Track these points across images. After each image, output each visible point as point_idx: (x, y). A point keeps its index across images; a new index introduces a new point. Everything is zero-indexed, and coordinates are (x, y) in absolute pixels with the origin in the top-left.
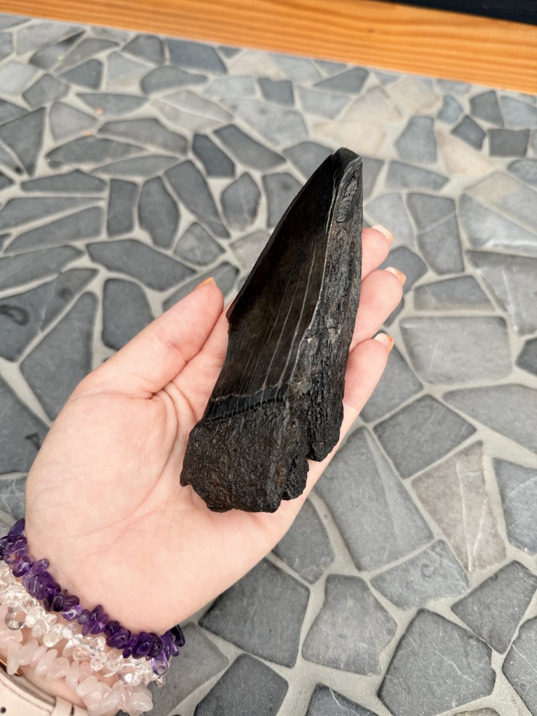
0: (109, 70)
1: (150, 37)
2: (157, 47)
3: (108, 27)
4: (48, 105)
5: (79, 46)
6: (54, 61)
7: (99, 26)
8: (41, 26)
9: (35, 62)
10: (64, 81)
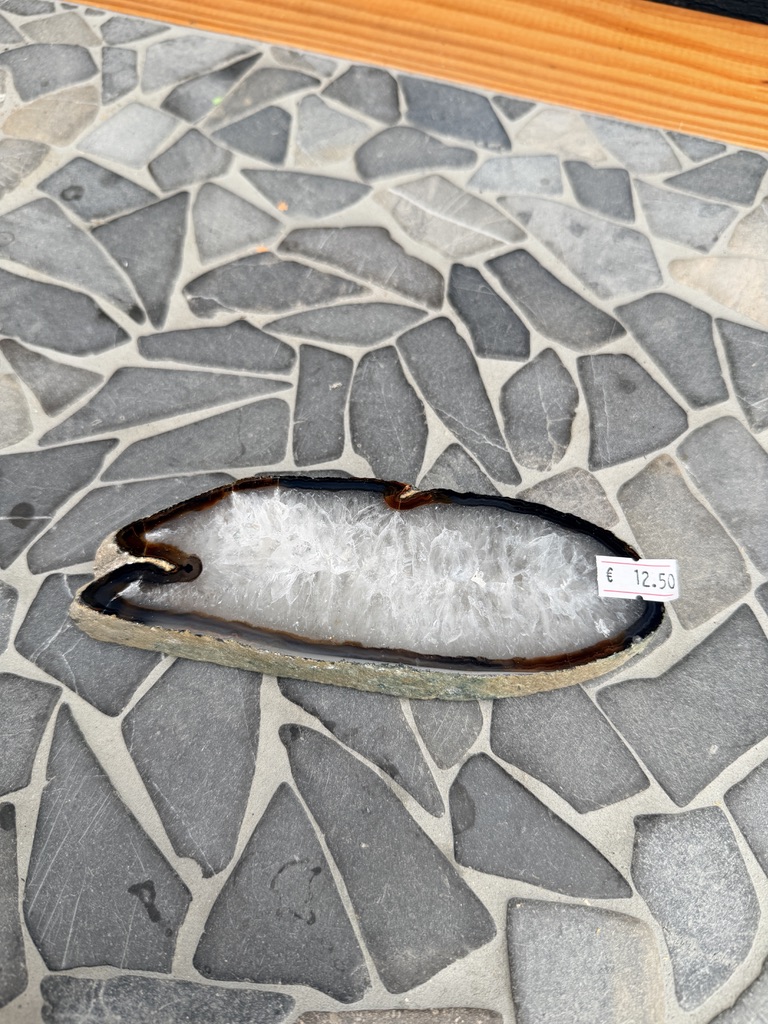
0: (300, 128)
1: (373, 72)
2: (387, 92)
3: (300, 49)
4: (193, 189)
5: (250, 80)
6: (207, 106)
7: (286, 46)
8: (186, 40)
9: (172, 105)
10: (222, 145)
